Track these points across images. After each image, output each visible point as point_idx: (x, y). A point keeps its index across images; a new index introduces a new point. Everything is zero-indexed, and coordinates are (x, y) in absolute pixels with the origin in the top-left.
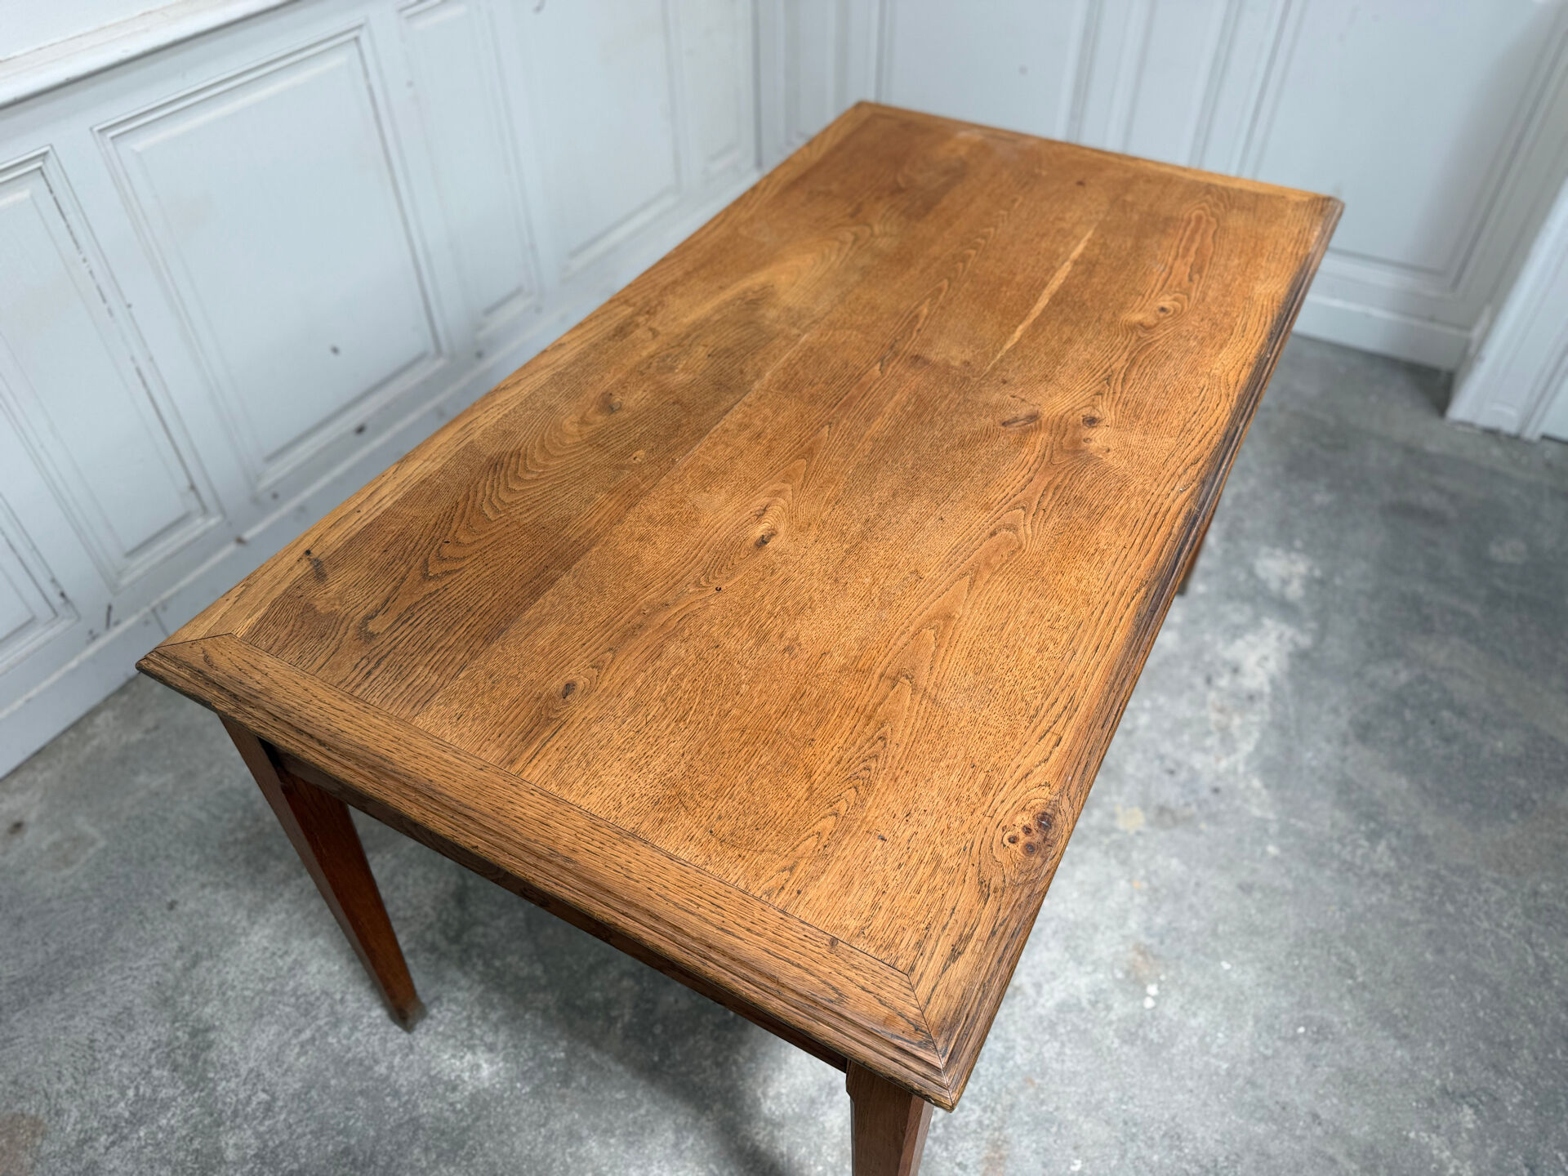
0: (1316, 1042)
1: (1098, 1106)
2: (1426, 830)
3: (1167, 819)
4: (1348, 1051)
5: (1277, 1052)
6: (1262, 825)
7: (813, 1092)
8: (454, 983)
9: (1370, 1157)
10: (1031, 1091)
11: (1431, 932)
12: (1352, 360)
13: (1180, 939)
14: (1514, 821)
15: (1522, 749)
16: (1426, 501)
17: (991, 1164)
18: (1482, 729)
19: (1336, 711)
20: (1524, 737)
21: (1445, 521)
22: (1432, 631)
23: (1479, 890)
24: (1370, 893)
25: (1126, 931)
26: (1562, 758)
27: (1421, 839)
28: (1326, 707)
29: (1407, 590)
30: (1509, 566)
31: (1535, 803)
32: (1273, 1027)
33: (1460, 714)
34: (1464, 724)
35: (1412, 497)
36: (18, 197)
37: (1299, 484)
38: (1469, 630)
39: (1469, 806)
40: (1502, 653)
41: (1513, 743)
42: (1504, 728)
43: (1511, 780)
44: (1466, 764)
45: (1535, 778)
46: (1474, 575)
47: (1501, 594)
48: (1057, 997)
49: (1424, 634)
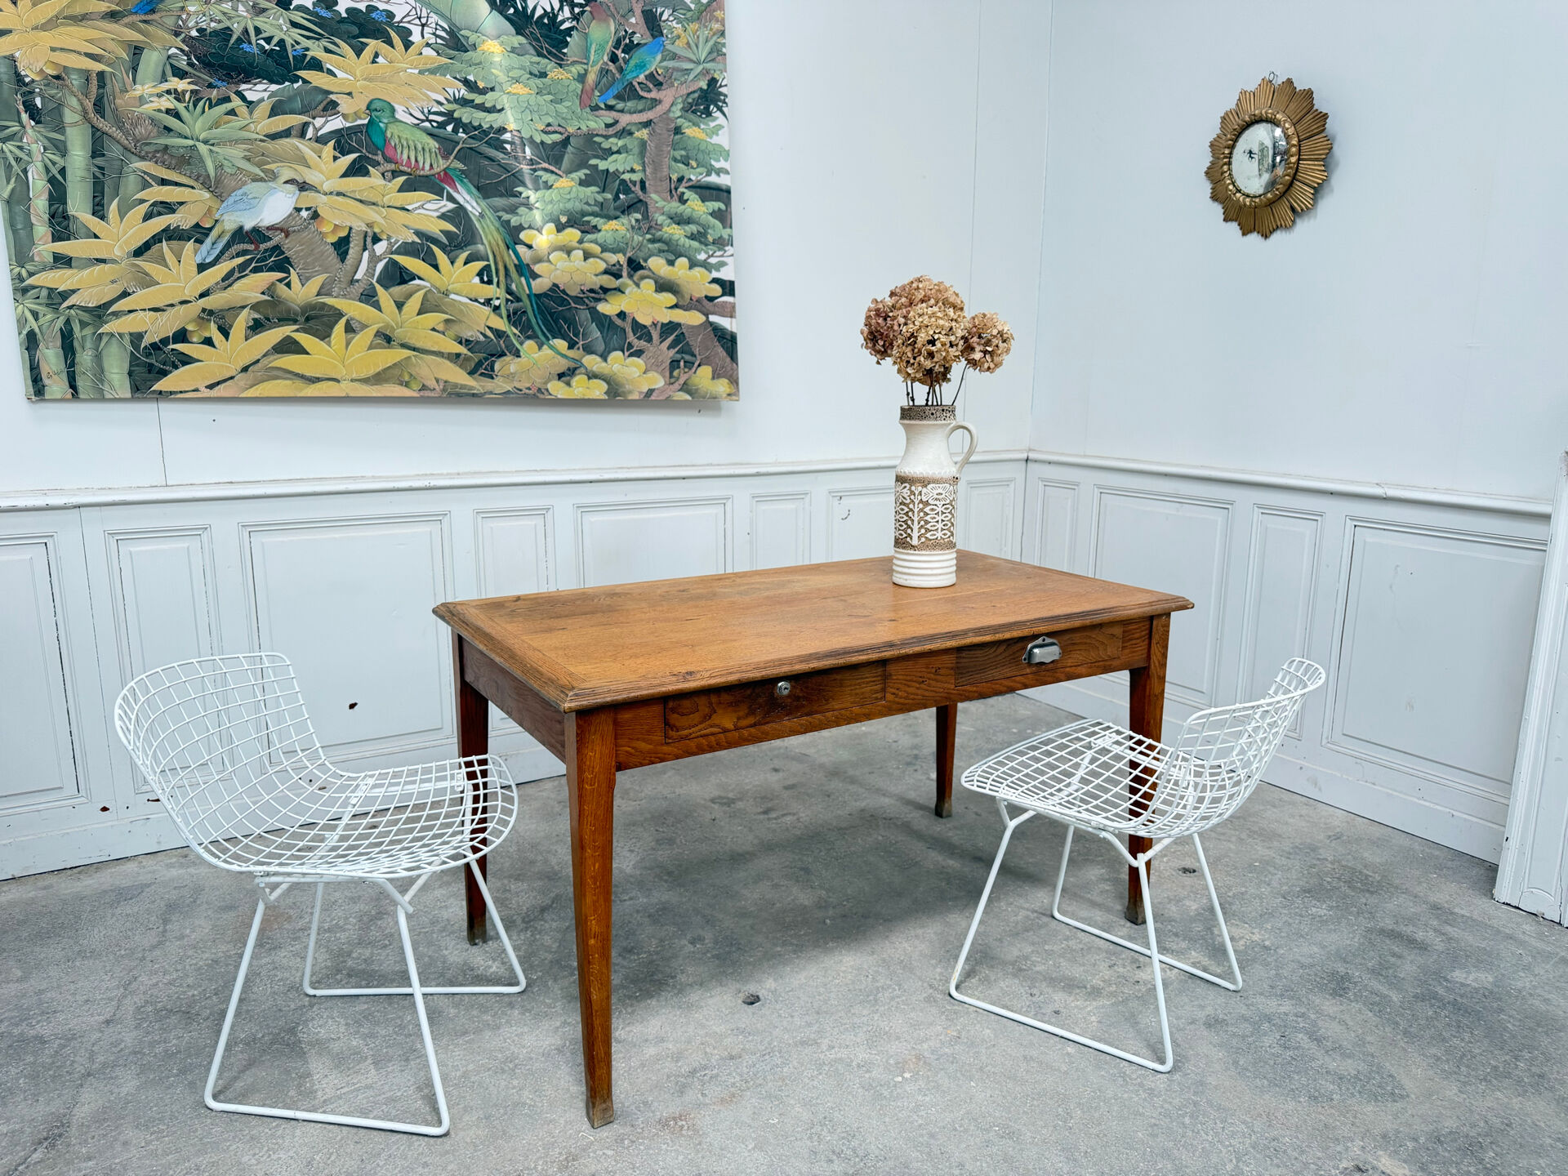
1: (816, 1105)
4: (1021, 1150)
5: (966, 1131)
10: (780, 1083)
11: (1155, 1125)
12: (1437, 853)
13: (952, 1063)
14: (1300, 1102)
15: (1354, 1072)
16: (1420, 935)
17: (723, 1100)
18: (1327, 1052)
19: (1202, 1007)
20: (1363, 1067)
21: (1426, 949)
22: (1341, 996)
23: (1224, 1121)
24: (1126, 1092)
25: (919, 1047)
26: (1389, 1088)
27: (1202, 1083)
28: (1196, 1003)
29: (1342, 970)
30: (1462, 985)
31: (1332, 1099)
32: (975, 1120)
33: (1316, 1039)
34: (1313, 1045)
35: (1408, 930)
36: (530, 523)
37: (1306, 900)
38: (1378, 1005)
39: (1266, 1082)
40: (1397, 1023)
41: (1349, 1067)
42: (1349, 1057)
43: (1323, 1083)
44: (1289, 1063)
45: (1348, 1089)
46: (1420, 980)
47: (1435, 996)
48: (839, 1056)
49: (1331, 995)
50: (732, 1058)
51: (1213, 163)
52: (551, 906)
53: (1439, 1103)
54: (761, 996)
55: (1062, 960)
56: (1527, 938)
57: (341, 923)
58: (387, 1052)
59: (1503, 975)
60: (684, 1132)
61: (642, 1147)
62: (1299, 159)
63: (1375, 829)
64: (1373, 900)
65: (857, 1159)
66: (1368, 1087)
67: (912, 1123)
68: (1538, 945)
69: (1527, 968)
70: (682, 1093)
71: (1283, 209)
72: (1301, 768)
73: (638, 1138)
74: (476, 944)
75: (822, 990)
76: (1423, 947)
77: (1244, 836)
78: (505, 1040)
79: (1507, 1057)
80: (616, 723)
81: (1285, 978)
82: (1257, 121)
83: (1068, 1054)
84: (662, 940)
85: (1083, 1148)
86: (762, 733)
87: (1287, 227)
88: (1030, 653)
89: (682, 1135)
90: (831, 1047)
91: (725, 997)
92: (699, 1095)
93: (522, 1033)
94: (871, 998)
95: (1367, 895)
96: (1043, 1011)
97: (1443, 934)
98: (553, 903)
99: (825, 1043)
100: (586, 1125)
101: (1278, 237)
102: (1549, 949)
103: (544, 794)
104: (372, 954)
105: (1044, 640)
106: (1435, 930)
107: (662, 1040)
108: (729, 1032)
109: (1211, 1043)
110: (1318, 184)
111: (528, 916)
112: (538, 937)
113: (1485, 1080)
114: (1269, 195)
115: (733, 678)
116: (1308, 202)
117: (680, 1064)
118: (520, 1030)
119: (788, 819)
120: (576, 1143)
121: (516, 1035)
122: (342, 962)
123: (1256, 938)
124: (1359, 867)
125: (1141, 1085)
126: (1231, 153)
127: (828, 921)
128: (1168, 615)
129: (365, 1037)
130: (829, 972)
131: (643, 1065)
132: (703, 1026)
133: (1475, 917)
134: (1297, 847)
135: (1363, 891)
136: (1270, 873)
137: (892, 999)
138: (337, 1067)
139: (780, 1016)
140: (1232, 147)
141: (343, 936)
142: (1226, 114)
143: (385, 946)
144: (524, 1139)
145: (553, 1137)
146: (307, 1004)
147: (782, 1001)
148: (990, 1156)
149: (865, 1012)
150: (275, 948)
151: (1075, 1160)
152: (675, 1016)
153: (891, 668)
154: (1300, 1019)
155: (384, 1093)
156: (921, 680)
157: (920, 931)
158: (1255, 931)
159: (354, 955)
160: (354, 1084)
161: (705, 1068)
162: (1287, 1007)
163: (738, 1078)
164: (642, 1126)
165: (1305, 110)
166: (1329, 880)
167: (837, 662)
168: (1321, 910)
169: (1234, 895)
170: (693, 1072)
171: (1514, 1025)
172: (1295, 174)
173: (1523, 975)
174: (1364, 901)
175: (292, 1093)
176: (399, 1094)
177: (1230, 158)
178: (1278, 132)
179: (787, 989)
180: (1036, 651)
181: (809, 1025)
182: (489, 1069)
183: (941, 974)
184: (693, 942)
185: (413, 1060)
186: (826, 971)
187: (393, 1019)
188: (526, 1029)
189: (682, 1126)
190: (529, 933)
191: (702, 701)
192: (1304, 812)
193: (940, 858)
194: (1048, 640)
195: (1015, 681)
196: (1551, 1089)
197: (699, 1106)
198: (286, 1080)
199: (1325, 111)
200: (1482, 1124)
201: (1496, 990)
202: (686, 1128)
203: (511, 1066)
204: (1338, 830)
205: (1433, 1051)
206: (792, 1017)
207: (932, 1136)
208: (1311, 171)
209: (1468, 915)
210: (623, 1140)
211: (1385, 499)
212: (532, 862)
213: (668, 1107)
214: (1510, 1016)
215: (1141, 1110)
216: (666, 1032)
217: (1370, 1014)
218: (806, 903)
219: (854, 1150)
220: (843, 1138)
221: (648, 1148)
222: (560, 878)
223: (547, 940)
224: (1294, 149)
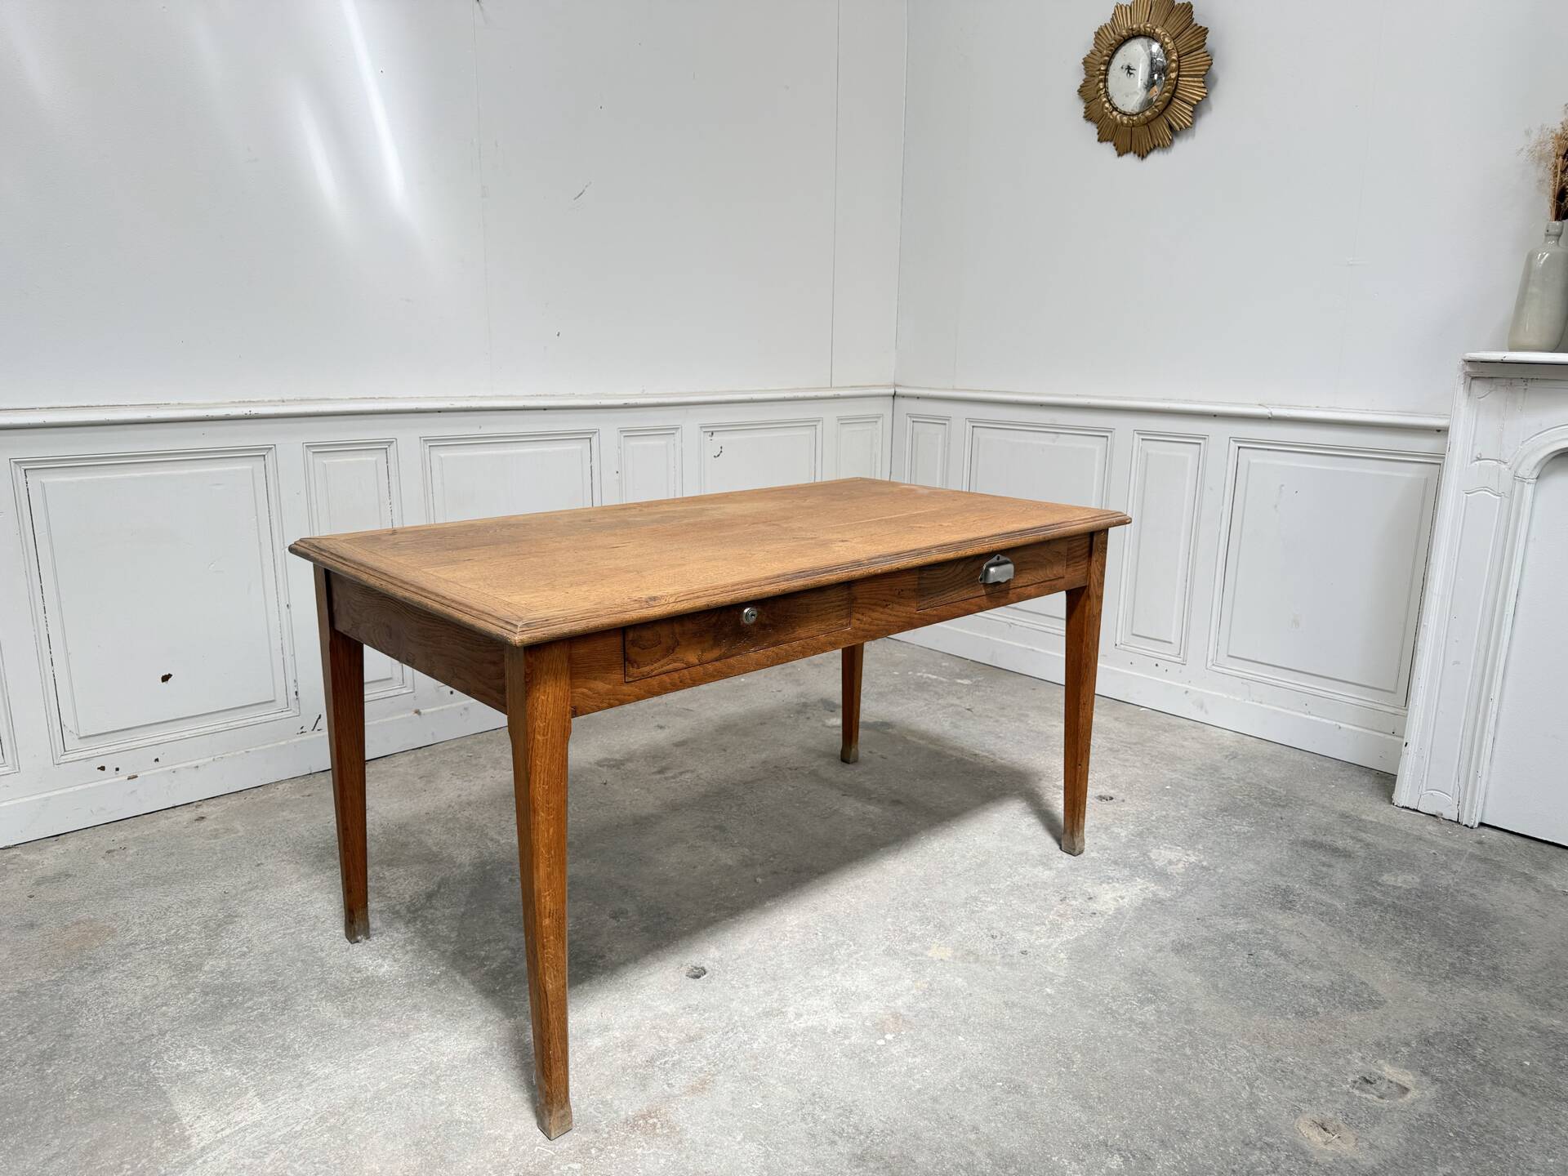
0: (1009, 1092)
1: (800, 1081)
2: (1198, 1007)
3: (972, 959)
4: (1033, 1103)
5: (969, 1090)
6: (1050, 978)
7: (592, 1027)
8: (397, 930)
9: (1005, 1161)
10: (753, 1062)
11: (1159, 1060)
12: (1327, 765)
13: (933, 1018)
14: (1288, 1019)
15: (1328, 984)
16: (1340, 844)
17: (694, 1090)
18: (1297, 966)
19: (1164, 933)
20: (1335, 977)
21: (1350, 856)
22: (1290, 909)
23: (1224, 1047)
24: (1119, 1029)
25: (892, 1004)
26: (1365, 996)
27: (1190, 1011)
28: (1157, 930)
29: (1283, 884)
30: (1395, 888)
31: (1318, 1013)
32: (976, 1077)
33: (1282, 954)
34: (1282, 961)
35: (1328, 839)
36: (369, 459)
37: (1225, 818)
38: (1326, 914)
39: (1251, 1003)
40: (1350, 931)
41: (1322, 978)
42: (1319, 969)
43: (1304, 997)
44: (1266, 981)
45: (1329, 1001)
46: (1356, 887)
47: (1374, 901)
48: (810, 1024)
49: (1281, 909)
50: (692, 1040)
51: (1086, 81)
52: (438, 891)
53: (1415, 1005)
54: (706, 968)
55: (1011, 898)
56: (1434, 838)
57: (182, 932)
58: (272, 1080)
59: (1427, 875)
60: (658, 1131)
61: (613, 1155)
62: (1178, 76)
63: (1264, 745)
64: (1287, 813)
65: (862, 1137)
66: (1346, 997)
67: (909, 1089)
68: (1446, 843)
69: (1445, 866)
70: (644, 1086)
71: (1162, 128)
72: (1186, 692)
73: (606, 1145)
74: (358, 942)
75: (772, 954)
76: (1346, 855)
77: (1146, 761)
78: (418, 1048)
79: (1460, 954)
80: (570, 659)
81: (1233, 896)
82: (1134, 35)
83: (1048, 995)
84: (578, 918)
85: (1095, 1094)
86: (729, 667)
87: (1165, 145)
88: (987, 571)
89: (658, 1135)
90: (798, 1016)
91: (666, 972)
92: (665, 1087)
93: (438, 1039)
94: (827, 957)
95: (1280, 809)
96: (1010, 952)
97: (1360, 841)
98: (439, 887)
99: (791, 1011)
100: (541, 1137)
101: (1155, 158)
102: (1457, 846)
103: (401, 770)
104: (229, 964)
105: (998, 559)
106: (1352, 838)
107: (607, 1028)
108: (681, 1011)
109: (1185, 969)
110: (1198, 101)
111: (414, 904)
112: (430, 927)
113: (1447, 977)
114: (1148, 113)
115: (701, 603)
116: (1187, 120)
117: (633, 1053)
118: (434, 1036)
119: (688, 776)
120: (533, 1160)
121: (431, 1042)
122: (192, 978)
123: (1193, 859)
124: (1264, 784)
125: (1131, 1019)
126: (1107, 70)
127: (759, 880)
128: (1106, 531)
129: (240, 1065)
130: (775, 934)
131: (590, 1060)
132: (650, 1008)
133: (1382, 822)
134: (1200, 769)
135: (1275, 805)
136: (1183, 795)
137: (850, 955)
138: (211, 1104)
139: (733, 987)
140: (1108, 64)
141: (186, 947)
142: (1101, 29)
143: (244, 954)
144: (468, 1164)
145: (504, 1157)
146: (155, 1032)
147: (731, 971)
148: (1002, 1114)
149: (825, 973)
150: (100, 970)
151: (1091, 1107)
152: (614, 1000)
153: (857, 590)
154: (1260, 936)
155: (279, 1130)
156: (885, 603)
157: (859, 881)
158: (1189, 852)
159: (206, 968)
160: (237, 1123)
161: (664, 1054)
162: (1243, 925)
163: (705, 1062)
164: (607, 1130)
165: (1184, 25)
166: (1241, 797)
167: (806, 583)
168: (1242, 826)
169: (1158, 819)
170: (651, 1062)
171: (1453, 922)
172: (1175, 91)
173: (1444, 873)
174: (1278, 815)
175: (157, 1144)
176: (298, 1128)
177: (1106, 75)
178: (1155, 47)
179: (734, 957)
180: (992, 570)
181: (768, 993)
182: (406, 1086)
183: (893, 923)
184: (615, 917)
185: (309, 1085)
186: (771, 933)
187: (271, 1039)
188: (441, 1033)
189: (654, 1125)
190: (419, 925)
191: (664, 631)
192: (1194, 735)
193: (859, 805)
194: (1003, 559)
195: (971, 604)
196: (1508, 980)
197: (668, 1098)
198: (147, 1129)
199: (1204, 26)
200: (1461, 1021)
201: (1425, 889)
202: (659, 1126)
203: (432, 1078)
204: (1232, 749)
205: (1392, 954)
206: (747, 986)
207: (935, 1100)
208: (1191, 89)
209: (1375, 820)
210: (589, 1149)
211: (1269, 418)
212: (405, 845)
213: (629, 1104)
214: (1447, 914)
215: (1140, 1046)
216: (609, 1019)
217: (1323, 925)
218: (730, 862)
219: (856, 1128)
220: (840, 1115)
221: (620, 1155)
222: (441, 860)
223: (443, 929)
224: (1174, 65)
